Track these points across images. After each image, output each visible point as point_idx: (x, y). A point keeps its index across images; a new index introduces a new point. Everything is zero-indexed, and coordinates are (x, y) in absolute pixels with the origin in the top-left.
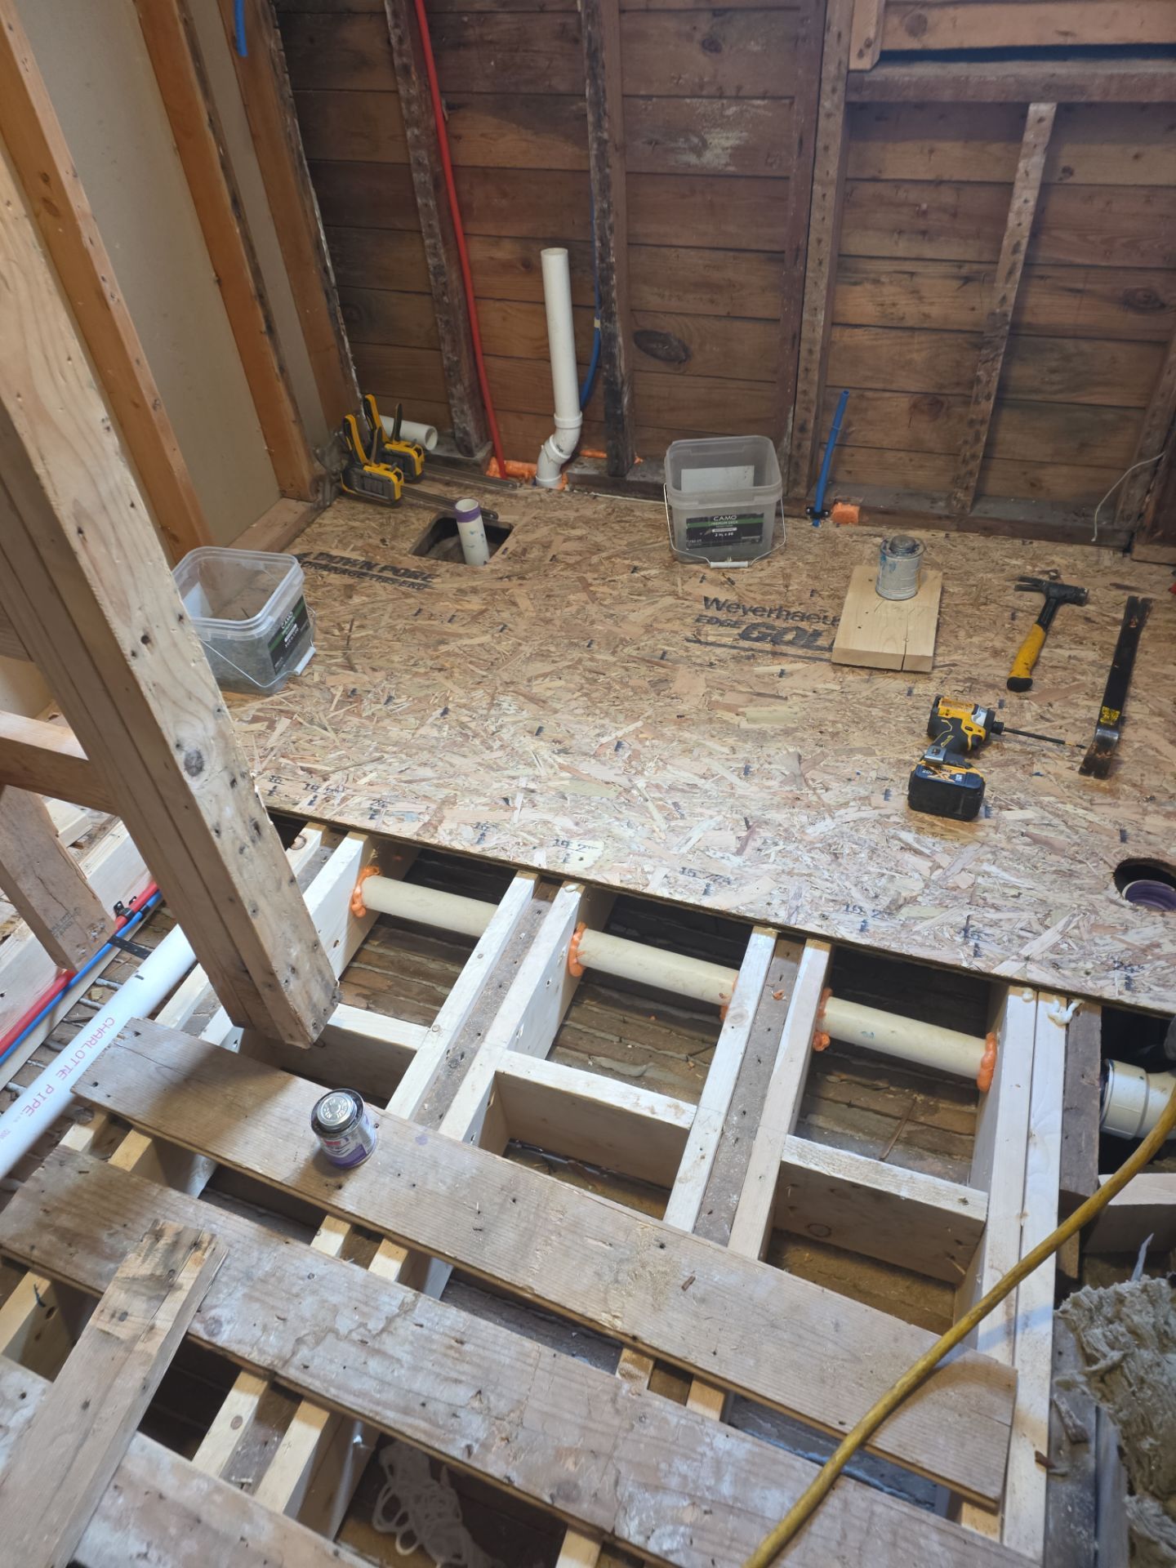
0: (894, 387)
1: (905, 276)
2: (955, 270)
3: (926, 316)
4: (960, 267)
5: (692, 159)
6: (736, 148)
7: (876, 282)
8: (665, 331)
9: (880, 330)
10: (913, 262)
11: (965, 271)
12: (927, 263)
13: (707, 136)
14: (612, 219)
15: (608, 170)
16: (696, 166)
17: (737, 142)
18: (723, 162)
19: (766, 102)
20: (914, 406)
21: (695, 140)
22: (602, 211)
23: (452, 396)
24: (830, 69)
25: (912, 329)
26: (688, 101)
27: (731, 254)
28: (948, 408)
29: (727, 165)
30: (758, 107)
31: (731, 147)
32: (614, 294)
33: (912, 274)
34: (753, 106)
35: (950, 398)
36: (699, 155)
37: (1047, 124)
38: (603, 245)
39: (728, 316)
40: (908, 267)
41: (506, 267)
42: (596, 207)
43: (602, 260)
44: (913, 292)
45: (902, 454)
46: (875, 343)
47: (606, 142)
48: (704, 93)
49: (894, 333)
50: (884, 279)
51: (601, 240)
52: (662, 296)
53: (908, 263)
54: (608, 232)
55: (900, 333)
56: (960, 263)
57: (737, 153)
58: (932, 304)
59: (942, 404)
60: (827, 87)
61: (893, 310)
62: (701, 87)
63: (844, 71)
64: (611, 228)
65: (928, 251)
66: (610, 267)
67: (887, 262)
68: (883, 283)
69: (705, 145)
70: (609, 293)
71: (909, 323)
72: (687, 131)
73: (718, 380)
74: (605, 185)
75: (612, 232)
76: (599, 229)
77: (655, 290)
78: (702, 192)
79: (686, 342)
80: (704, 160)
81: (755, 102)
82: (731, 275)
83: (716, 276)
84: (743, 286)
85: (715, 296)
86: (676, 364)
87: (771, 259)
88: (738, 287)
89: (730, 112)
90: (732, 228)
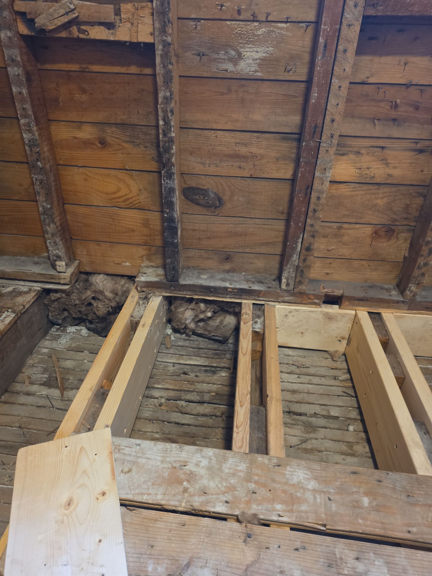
0: (363, 221)
1: (378, 149)
2: (413, 145)
3: (390, 176)
4: (416, 143)
5: (230, 67)
6: (263, 59)
7: (358, 153)
8: (205, 188)
9: (358, 185)
10: (385, 140)
11: (419, 146)
12: (394, 141)
13: (241, 50)
14: (173, 105)
15: (170, 67)
16: (233, 72)
17: (264, 55)
18: (253, 69)
19: (288, 24)
20: (376, 233)
21: (233, 53)
22: (165, 98)
23: (47, 233)
25: (379, 184)
26: (228, 23)
27: (256, 134)
28: (398, 234)
29: (255, 71)
30: (282, 28)
31: (260, 59)
32: (173, 160)
33: (383, 148)
34: (278, 28)
35: (400, 228)
36: (235, 64)
38: (166, 123)
39: (251, 177)
40: (381, 143)
41: (87, 144)
42: (161, 95)
43: (165, 135)
44: (381, 160)
45: (364, 262)
46: (353, 193)
47: (169, 44)
48: (241, 17)
49: (365, 187)
50: (363, 151)
51: (164, 120)
52: (203, 164)
53: (381, 140)
54: (169, 114)
55: (370, 187)
56: (416, 141)
57: (264, 63)
58: (395, 168)
59: (394, 231)
60: (349, 4)
61: (367, 172)
62: (239, 12)
64: (172, 111)
65: (396, 132)
66: (171, 140)
67: (367, 140)
68: (362, 154)
69: (240, 56)
70: (169, 160)
71: (378, 180)
72: (226, 46)
73: (242, 219)
74: (168, 80)
75: (173, 114)
76: (163, 111)
77: (199, 160)
78: (236, 91)
79: (220, 195)
80: (239, 68)
81: (280, 25)
82: (254, 150)
83: (243, 150)
84: (262, 157)
85: (242, 164)
86: (213, 209)
87: (284, 139)
88: (259, 157)
89: (260, 32)
90: (257, 117)
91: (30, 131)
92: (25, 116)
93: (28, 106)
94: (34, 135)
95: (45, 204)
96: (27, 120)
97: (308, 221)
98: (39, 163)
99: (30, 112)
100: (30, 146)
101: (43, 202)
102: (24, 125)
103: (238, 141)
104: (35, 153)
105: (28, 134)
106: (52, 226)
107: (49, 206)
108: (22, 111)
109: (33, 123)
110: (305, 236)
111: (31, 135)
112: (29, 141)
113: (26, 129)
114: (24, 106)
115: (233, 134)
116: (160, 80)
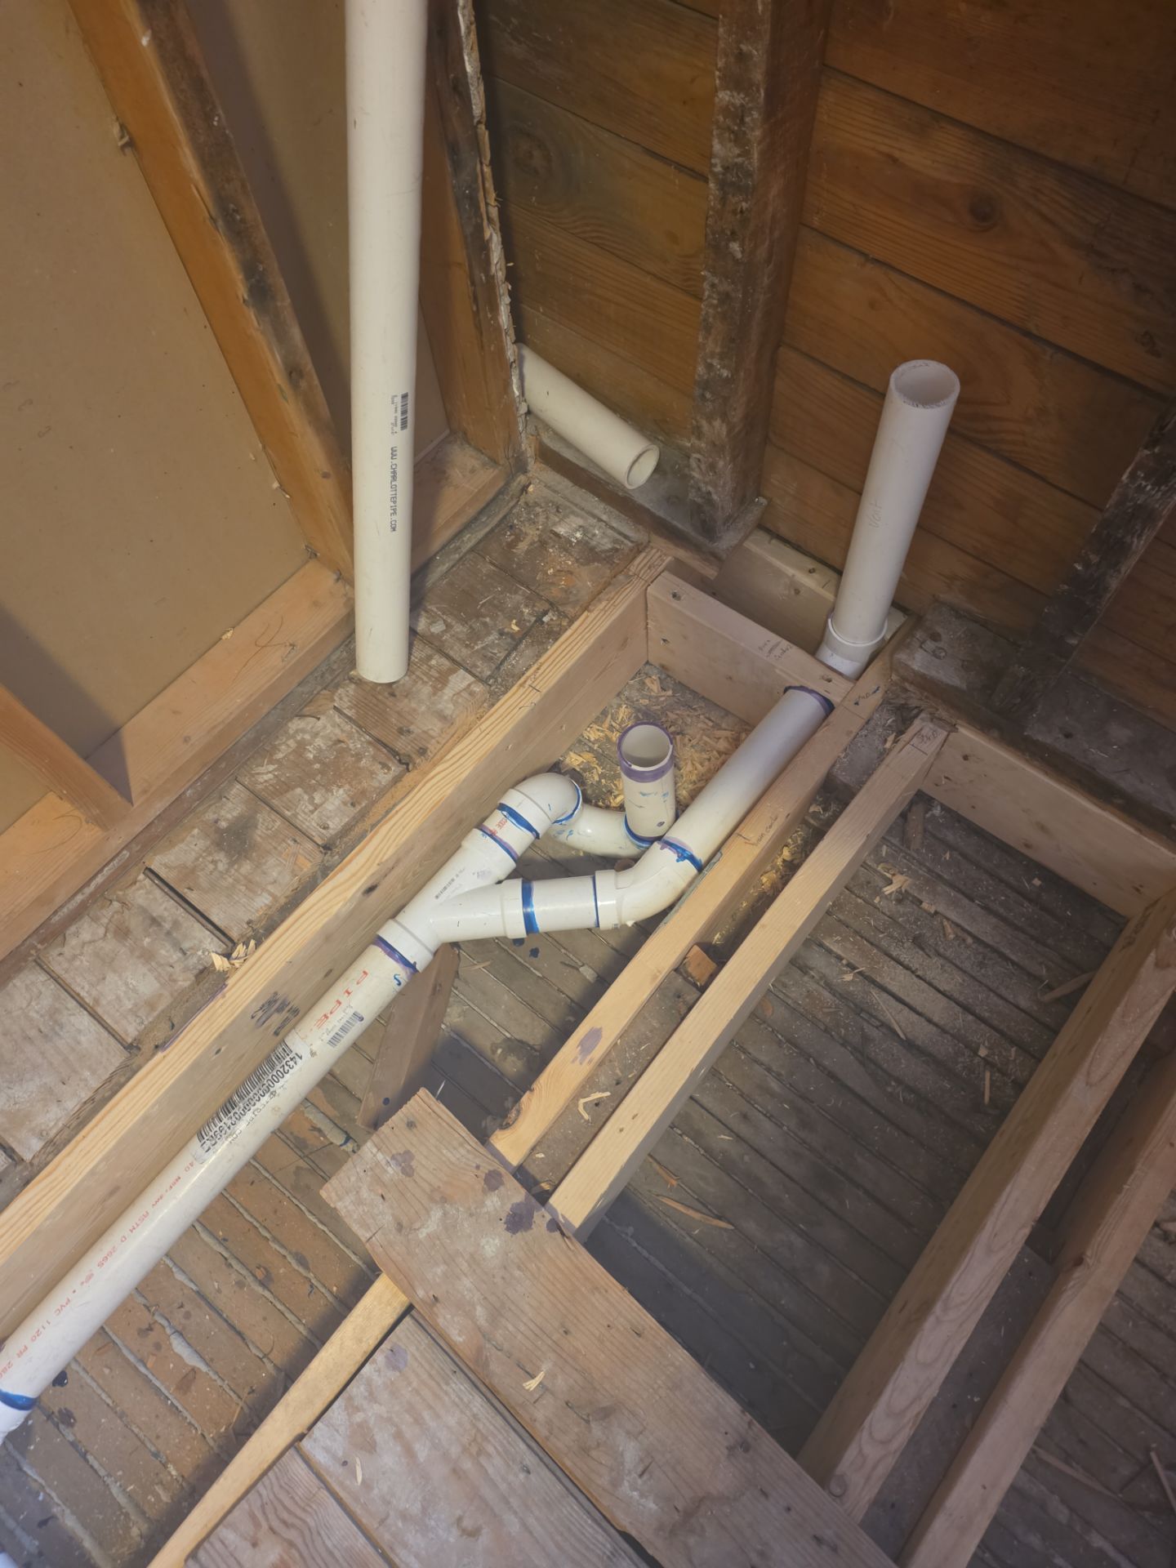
91: (739, 139)
92: (737, 83)
93: (757, 52)
94: (746, 154)
95: (715, 362)
96: (738, 99)
98: (735, 247)
99: (758, 76)
100: (723, 185)
101: (712, 355)
102: (726, 111)
104: (734, 212)
105: (729, 145)
106: (717, 423)
107: (725, 373)
108: (732, 59)
109: (756, 115)
111: (737, 151)
112: (726, 169)
113: (729, 129)
114: (744, 47)
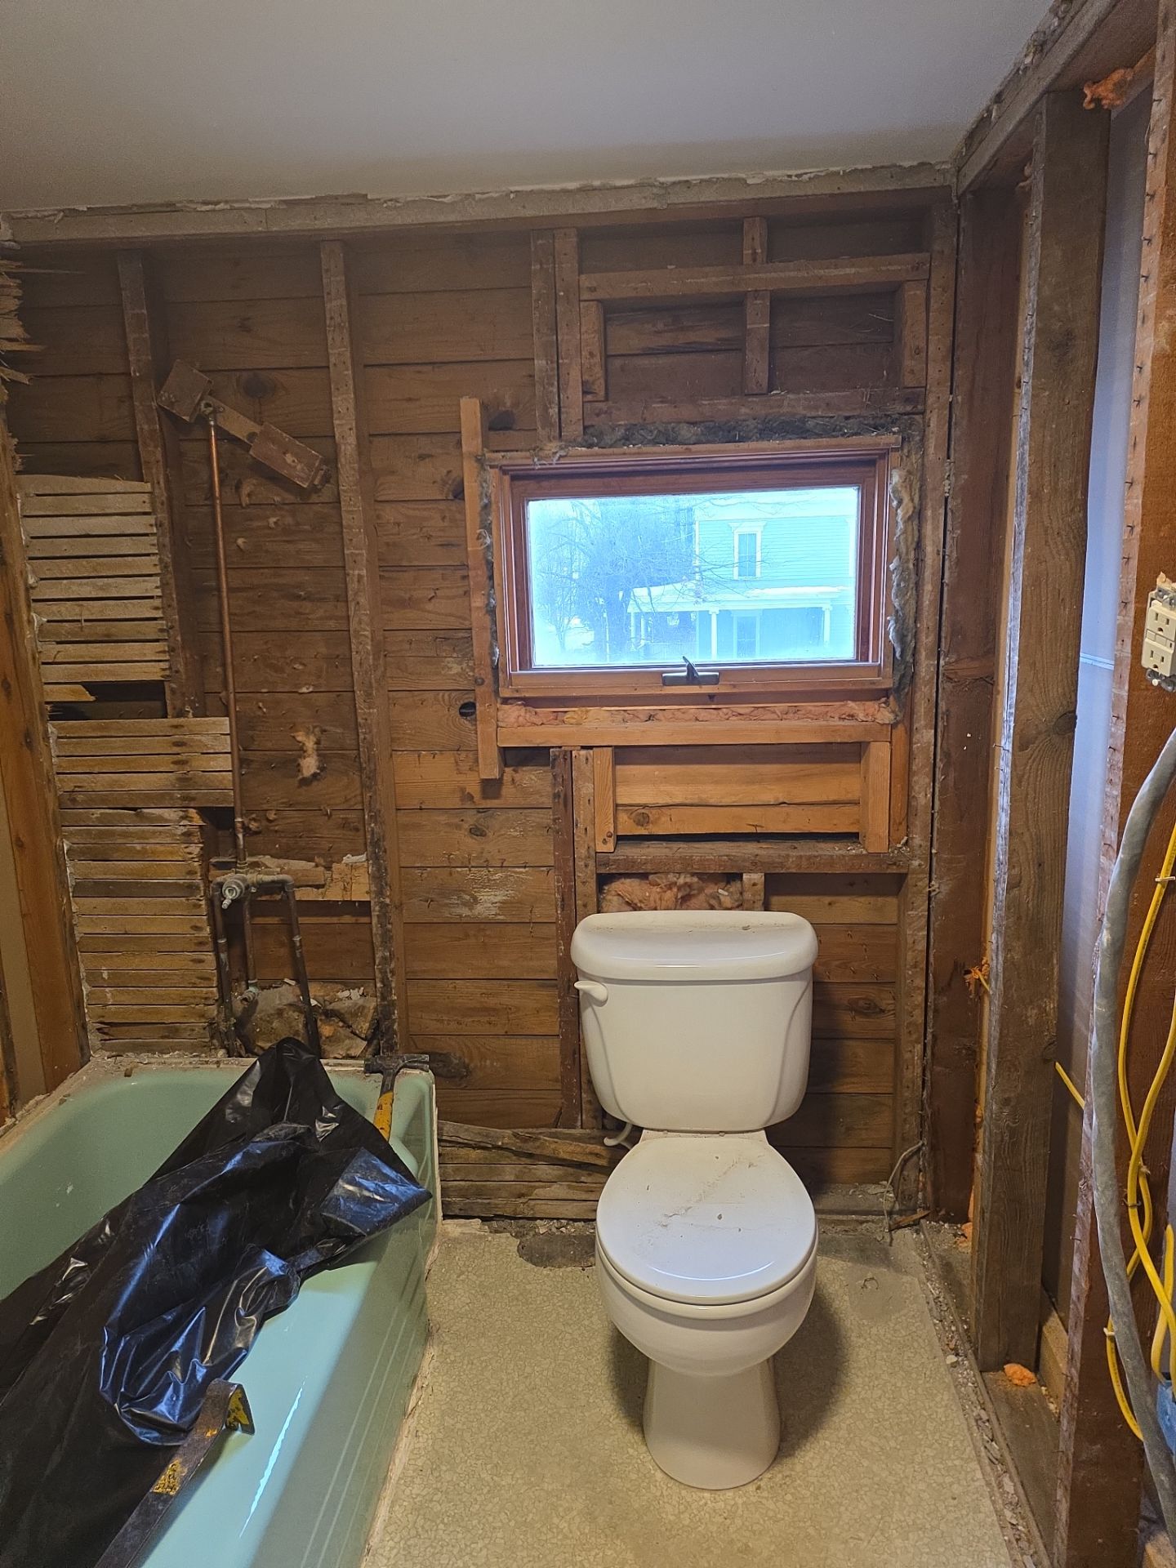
5: (465, 911)
6: (503, 903)
8: (445, 1052)
13: (477, 895)
14: (392, 966)
15: (389, 926)
16: (468, 916)
17: (504, 898)
18: (493, 913)
19: (527, 869)
21: (468, 897)
24: (581, 851)
26: (459, 869)
27: (505, 982)
29: (496, 915)
30: (521, 873)
31: (500, 902)
32: (395, 1027)
34: (516, 873)
36: (471, 908)
37: (760, 887)
39: (506, 1034)
42: (379, 955)
47: (388, 905)
48: (473, 864)
51: (382, 982)
52: (442, 1021)
54: (389, 975)
57: (504, 905)
60: (580, 863)
62: (470, 860)
63: (593, 853)
66: (393, 1004)
69: (476, 900)
70: (390, 1027)
72: (459, 891)
73: (501, 1092)
74: (387, 938)
75: (393, 975)
76: (381, 972)
77: (434, 1016)
78: (475, 935)
79: (467, 1061)
80: (476, 912)
81: (518, 870)
82: (505, 1000)
83: (492, 1002)
84: (518, 1009)
85: (493, 1018)
86: (457, 1079)
87: (542, 986)
88: (513, 1010)
89: (497, 877)
90: (505, 963)
97: (584, 1095)
103: (484, 991)
110: (584, 1117)
115: (476, 983)
116: (377, 940)
